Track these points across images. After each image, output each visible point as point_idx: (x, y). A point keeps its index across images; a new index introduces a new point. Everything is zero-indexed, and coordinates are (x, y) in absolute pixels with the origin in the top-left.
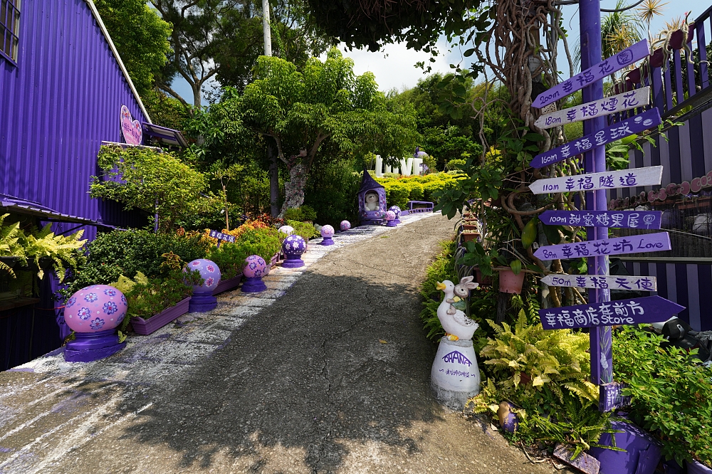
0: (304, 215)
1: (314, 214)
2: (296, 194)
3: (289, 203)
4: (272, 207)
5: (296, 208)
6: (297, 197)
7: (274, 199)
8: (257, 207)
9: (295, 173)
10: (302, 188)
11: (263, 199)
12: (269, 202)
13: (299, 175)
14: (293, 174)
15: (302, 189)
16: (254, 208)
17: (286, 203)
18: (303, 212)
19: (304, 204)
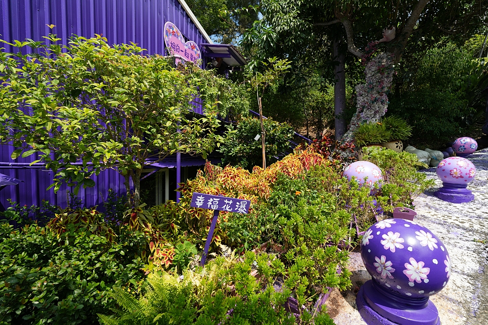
0: (389, 133)
1: (407, 131)
2: (376, 100)
3: (363, 115)
4: (337, 120)
5: (375, 121)
6: (376, 106)
7: (339, 111)
8: (320, 121)
9: (374, 69)
10: (386, 89)
11: (327, 112)
12: (334, 115)
13: (381, 70)
14: (370, 70)
15: (385, 93)
16: (318, 122)
17: (358, 116)
18: (388, 129)
19: (388, 114)
